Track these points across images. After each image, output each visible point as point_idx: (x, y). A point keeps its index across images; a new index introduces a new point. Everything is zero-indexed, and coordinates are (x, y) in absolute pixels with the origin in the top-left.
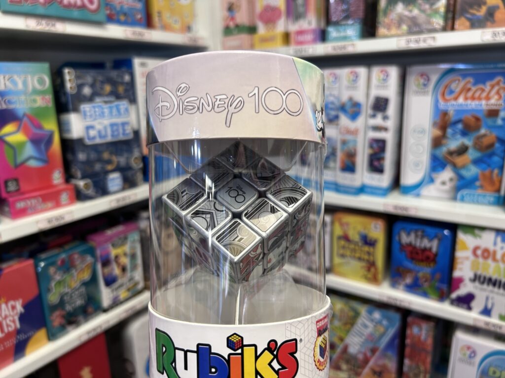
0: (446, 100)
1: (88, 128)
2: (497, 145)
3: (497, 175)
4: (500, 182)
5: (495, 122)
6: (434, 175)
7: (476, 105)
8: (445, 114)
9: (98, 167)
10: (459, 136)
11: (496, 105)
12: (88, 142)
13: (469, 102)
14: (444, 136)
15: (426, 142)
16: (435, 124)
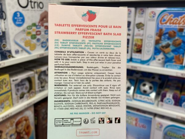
0: (162, 24)
2: (182, 44)
3: (182, 57)
4: (183, 60)
5: (182, 34)
6: (155, 56)
7: (174, 26)
8: (161, 30)
10: (166, 40)
11: (182, 27)
13: (171, 25)
14: (160, 39)
15: (153, 42)
16: (157, 34)
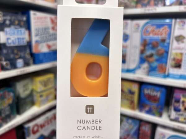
1: (8, 39)
9: (12, 56)
12: (8, 45)
